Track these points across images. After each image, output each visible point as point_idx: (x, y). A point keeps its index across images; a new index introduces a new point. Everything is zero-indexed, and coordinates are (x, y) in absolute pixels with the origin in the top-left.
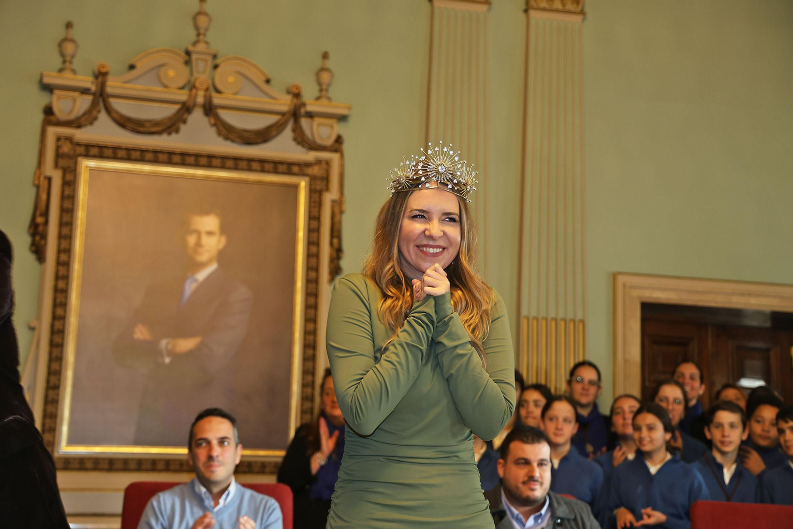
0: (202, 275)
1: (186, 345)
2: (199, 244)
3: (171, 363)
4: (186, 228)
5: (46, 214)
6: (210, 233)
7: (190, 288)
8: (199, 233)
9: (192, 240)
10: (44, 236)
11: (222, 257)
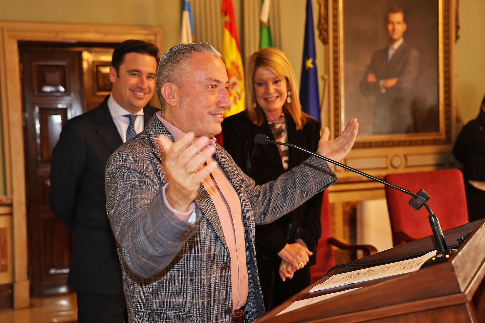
0: (396, 46)
1: (391, 82)
2: (394, 29)
3: (386, 93)
4: (387, 21)
5: (326, 20)
6: (399, 23)
7: (391, 53)
8: (393, 23)
9: (390, 27)
10: (327, 31)
11: (405, 35)
